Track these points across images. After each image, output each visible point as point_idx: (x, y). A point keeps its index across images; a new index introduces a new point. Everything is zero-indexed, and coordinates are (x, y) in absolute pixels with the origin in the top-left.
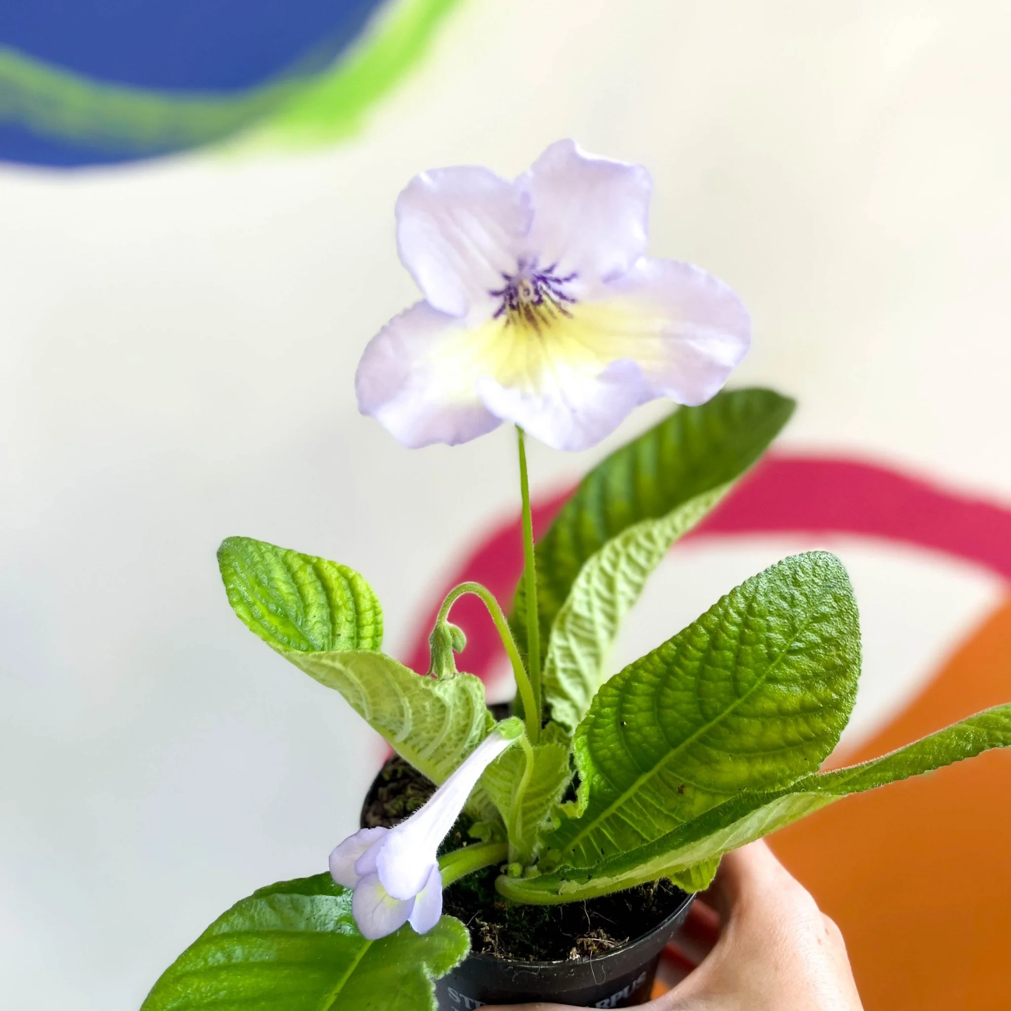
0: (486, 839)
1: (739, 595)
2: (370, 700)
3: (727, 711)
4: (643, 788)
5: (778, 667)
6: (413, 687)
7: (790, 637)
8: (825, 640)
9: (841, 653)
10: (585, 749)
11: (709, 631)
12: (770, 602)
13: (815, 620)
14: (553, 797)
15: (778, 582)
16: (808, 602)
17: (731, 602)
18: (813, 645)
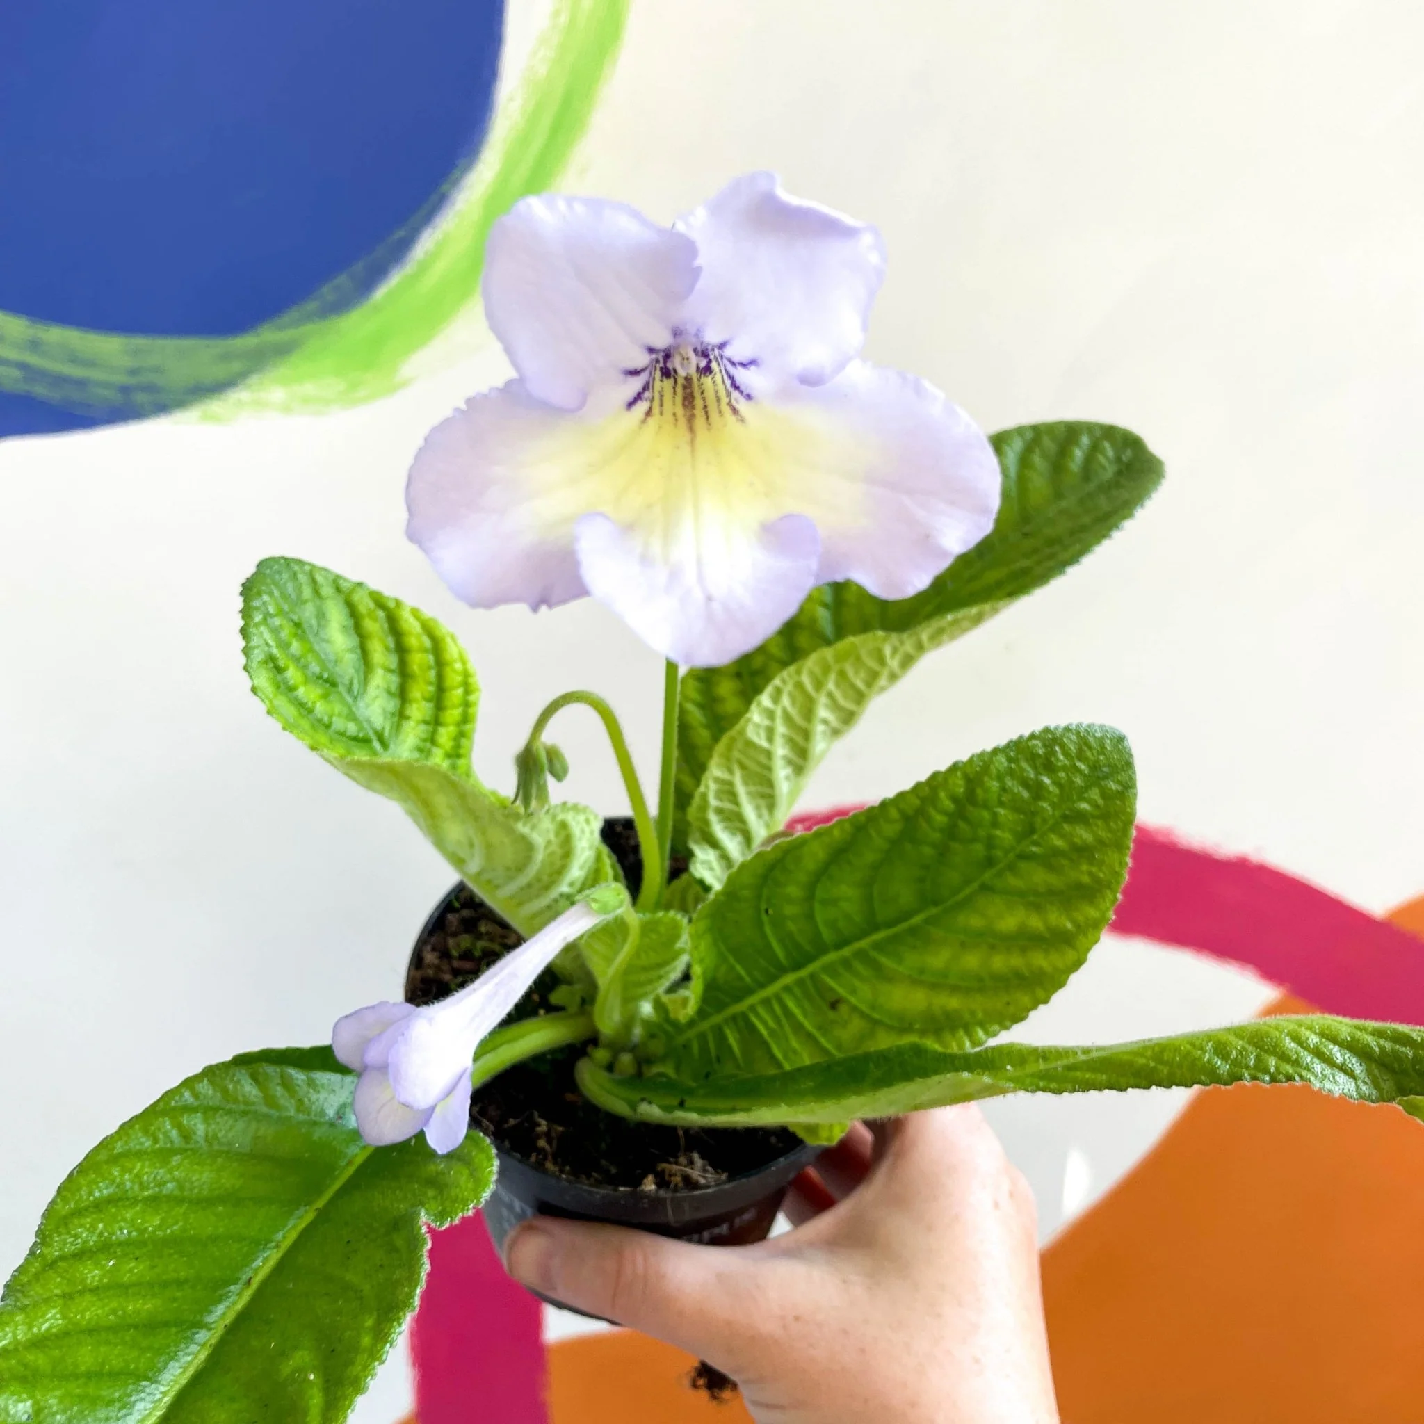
0: (573, 1008)
1: (959, 774)
3: (919, 918)
4: (787, 989)
5: (999, 875)
7: (1023, 837)
8: (1076, 848)
9: (1094, 869)
12: (1004, 788)
13: (1066, 818)
14: (668, 973)
15: (1024, 765)
16: (1062, 795)
17: (946, 783)
18: (1056, 852)
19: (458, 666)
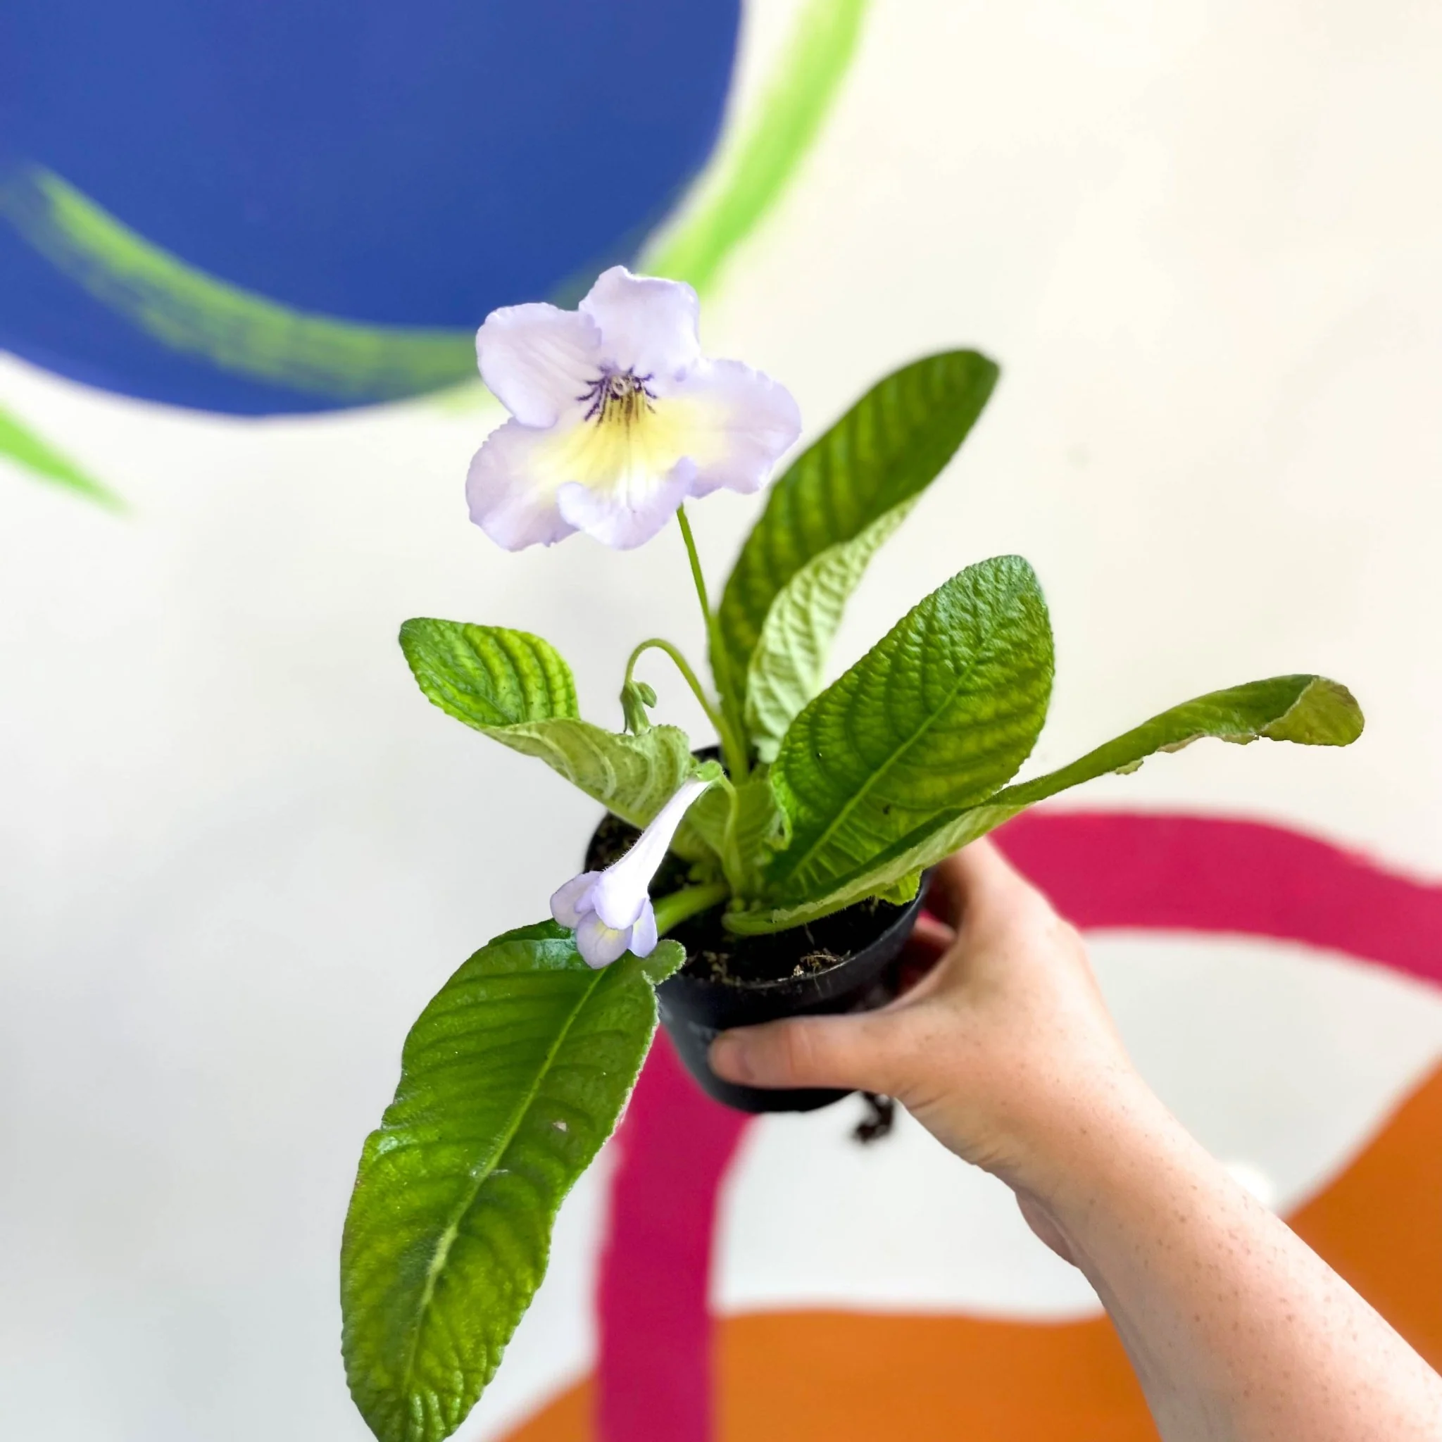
0: (707, 879)
1: (916, 615)
2: (571, 763)
3: (922, 730)
4: (852, 813)
5: (969, 679)
6: (610, 746)
7: (976, 647)
8: (1019, 645)
9: (1034, 656)
10: (784, 785)
11: (888, 655)
12: (951, 617)
13: (1002, 626)
14: (768, 831)
15: (959, 596)
16: (993, 610)
17: (909, 625)
18: (1003, 652)
19: (554, 660)
